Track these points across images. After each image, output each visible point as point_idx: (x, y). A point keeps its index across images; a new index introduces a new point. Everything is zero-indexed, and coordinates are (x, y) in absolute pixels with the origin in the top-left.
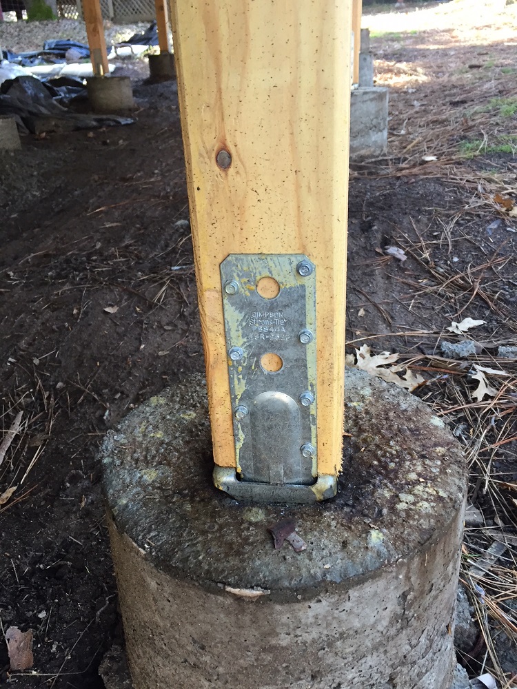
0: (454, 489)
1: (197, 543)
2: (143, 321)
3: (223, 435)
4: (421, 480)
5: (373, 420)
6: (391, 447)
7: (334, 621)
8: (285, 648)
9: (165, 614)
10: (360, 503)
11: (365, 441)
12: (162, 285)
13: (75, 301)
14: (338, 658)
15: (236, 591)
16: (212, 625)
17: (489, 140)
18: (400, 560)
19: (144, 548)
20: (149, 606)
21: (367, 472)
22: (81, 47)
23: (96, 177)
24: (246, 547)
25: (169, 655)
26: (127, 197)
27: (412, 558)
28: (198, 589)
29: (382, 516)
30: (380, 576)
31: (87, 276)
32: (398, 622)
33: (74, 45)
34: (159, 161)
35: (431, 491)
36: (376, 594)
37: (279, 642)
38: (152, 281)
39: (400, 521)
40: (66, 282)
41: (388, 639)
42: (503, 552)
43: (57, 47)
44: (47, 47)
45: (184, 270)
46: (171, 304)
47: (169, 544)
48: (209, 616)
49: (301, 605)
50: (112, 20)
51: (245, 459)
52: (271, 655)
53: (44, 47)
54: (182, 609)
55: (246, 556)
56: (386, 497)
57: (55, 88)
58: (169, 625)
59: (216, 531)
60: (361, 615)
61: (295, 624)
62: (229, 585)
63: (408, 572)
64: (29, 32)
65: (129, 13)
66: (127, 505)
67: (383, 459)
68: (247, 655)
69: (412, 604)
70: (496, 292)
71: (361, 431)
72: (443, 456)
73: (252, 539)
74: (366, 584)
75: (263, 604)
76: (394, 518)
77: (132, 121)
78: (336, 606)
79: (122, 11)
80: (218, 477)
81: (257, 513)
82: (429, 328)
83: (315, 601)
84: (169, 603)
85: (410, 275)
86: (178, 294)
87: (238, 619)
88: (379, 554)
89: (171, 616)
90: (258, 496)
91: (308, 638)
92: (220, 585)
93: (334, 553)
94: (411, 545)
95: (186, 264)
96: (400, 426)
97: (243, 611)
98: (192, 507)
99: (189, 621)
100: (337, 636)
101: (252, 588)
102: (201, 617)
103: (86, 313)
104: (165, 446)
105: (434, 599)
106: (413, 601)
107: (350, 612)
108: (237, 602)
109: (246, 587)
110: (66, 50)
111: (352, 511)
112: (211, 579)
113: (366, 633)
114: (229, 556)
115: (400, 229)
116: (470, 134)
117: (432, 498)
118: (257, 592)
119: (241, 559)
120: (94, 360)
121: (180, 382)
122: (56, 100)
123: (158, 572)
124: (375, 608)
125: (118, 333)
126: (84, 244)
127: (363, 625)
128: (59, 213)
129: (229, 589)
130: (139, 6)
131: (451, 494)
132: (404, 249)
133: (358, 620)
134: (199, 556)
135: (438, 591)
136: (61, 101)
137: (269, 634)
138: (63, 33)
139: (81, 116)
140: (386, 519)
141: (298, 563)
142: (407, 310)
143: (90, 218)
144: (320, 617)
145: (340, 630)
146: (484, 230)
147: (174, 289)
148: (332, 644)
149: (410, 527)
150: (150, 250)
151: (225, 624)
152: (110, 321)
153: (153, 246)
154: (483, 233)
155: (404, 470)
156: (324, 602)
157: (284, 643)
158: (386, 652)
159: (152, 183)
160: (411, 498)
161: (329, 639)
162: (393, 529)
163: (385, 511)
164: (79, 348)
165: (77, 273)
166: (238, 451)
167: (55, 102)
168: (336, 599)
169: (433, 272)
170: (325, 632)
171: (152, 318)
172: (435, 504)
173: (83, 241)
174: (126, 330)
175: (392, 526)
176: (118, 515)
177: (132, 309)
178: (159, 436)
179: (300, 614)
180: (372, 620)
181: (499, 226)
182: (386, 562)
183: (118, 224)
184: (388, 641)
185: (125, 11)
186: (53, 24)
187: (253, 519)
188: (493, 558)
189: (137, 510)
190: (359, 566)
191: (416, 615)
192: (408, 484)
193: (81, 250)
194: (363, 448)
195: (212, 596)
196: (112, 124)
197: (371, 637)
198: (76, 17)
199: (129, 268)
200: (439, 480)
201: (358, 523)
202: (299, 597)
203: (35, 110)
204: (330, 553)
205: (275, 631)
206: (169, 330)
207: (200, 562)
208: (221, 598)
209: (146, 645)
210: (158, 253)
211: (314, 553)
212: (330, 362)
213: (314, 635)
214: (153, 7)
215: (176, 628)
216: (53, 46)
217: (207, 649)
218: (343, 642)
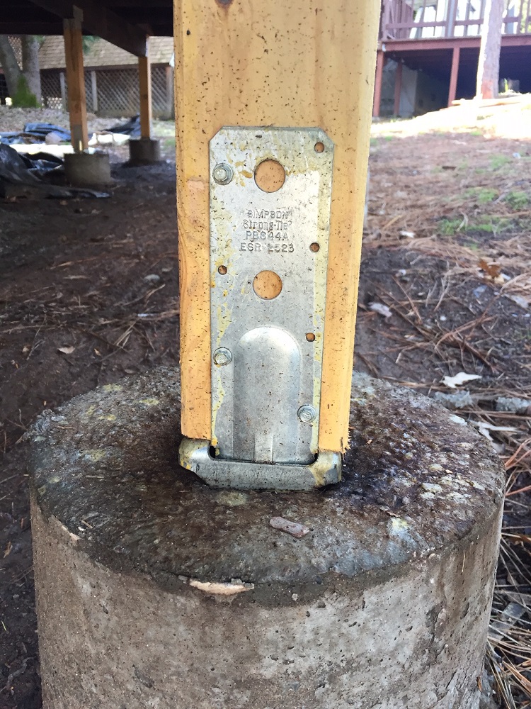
0: (492, 482)
1: (153, 525)
2: (101, 363)
3: (196, 392)
4: (448, 471)
5: (380, 414)
6: (406, 439)
7: (341, 641)
8: (269, 682)
9: (98, 634)
10: (373, 491)
11: (372, 433)
12: (125, 329)
13: (26, 340)
14: (342, 701)
15: (205, 586)
16: (166, 645)
17: (469, 220)
18: (433, 555)
19: (77, 533)
20: (78, 624)
21: (378, 462)
22: (62, 132)
23: (65, 238)
24: (222, 531)
25: (100, 702)
26: (95, 255)
27: (447, 556)
28: (151, 586)
29: (403, 504)
30: (406, 574)
31: (43, 318)
32: (424, 652)
33: (56, 130)
34: (132, 226)
35: (462, 482)
36: (399, 602)
37: (261, 672)
38: (116, 325)
39: (428, 510)
40: (19, 323)
41: (412, 678)
42: (521, 615)
43: (39, 130)
44: (27, 130)
45: (152, 317)
46: (134, 349)
47: (113, 526)
48: (163, 629)
49: (296, 610)
50: (96, 113)
51: (223, 426)
52: (249, 693)
53: (24, 130)
54: (124, 622)
55: (221, 540)
56: (405, 486)
57: (31, 161)
58: (104, 651)
59: (181, 514)
60: (378, 634)
61: (287, 643)
62: (196, 577)
63: (441, 576)
64: (11, 117)
65: (113, 108)
66: (58, 484)
67: (397, 450)
68: (213, 693)
69: (442, 628)
70: (488, 350)
71: (365, 424)
72: (472, 450)
73: (228, 523)
74: (388, 585)
75: (243, 607)
76: (419, 507)
77: (108, 195)
78: (344, 615)
79: (107, 106)
80: (186, 451)
81: (237, 498)
82: (418, 381)
83: (315, 605)
84: (105, 615)
85: (395, 331)
86: (143, 339)
87: (204, 633)
88: (404, 545)
89: (108, 636)
90: (237, 480)
91: (303, 665)
92: (181, 578)
93: (343, 541)
94: (447, 537)
95: (154, 312)
96: (414, 422)
97: (212, 620)
98: (148, 488)
99: (133, 641)
100: (343, 665)
101: (229, 581)
102: (151, 633)
103: (37, 352)
104: (117, 429)
105: (468, 629)
106: (444, 624)
107: (363, 628)
108: (204, 605)
109: (220, 581)
110: (46, 133)
111: (363, 499)
112: (169, 571)
113: (383, 665)
114: (197, 540)
115: (384, 287)
116: (450, 215)
117: (466, 489)
118: (235, 588)
119: (213, 544)
120: (40, 399)
121: (142, 374)
122: (32, 172)
123: (95, 566)
124: (397, 624)
125: (71, 373)
126: (44, 294)
127: (380, 651)
128: (21, 266)
129: (194, 583)
130: (124, 102)
131: (489, 486)
132: (389, 306)
133: (373, 641)
134: (155, 539)
135: (473, 618)
136: (36, 173)
137: (248, 658)
138: (45, 120)
139: (55, 187)
140: (409, 508)
141: (294, 550)
142: (394, 363)
143: (54, 271)
144: (322, 632)
145: (348, 656)
146: (471, 293)
147: (139, 334)
148: (335, 677)
149: (442, 517)
150: (115, 299)
151: (186, 643)
152: (63, 361)
153: (119, 296)
154: (470, 295)
155: (425, 461)
156: (329, 609)
157: (268, 674)
158: (405, 698)
159: (124, 244)
160: (438, 488)
161: (332, 670)
162: (420, 518)
163: (406, 500)
164: (24, 387)
165: (33, 316)
166: (214, 414)
167: (30, 174)
168: (346, 604)
169: (420, 330)
170: (328, 658)
171: (112, 360)
172: (470, 496)
173: (43, 291)
174: (81, 372)
175: (419, 515)
176: (45, 495)
177: (90, 351)
178: (110, 419)
179: (294, 625)
180: (393, 644)
181: (486, 291)
182: (415, 556)
183: (83, 277)
184: (410, 681)
185: (109, 106)
186: (36, 111)
187: (231, 503)
188: (510, 620)
189: (72, 490)
190: (379, 557)
191: (447, 646)
192: (432, 475)
193: (39, 299)
194: (371, 441)
195: (170, 596)
196: (87, 196)
197: (389, 671)
198: (59, 108)
199: (92, 313)
200: (471, 472)
201: (371, 510)
202: (295, 597)
203: (7, 176)
204: (338, 541)
205: (256, 654)
206: (130, 374)
207: (156, 547)
208: (182, 600)
209: (69, 692)
210: (125, 303)
211: (315, 540)
212: (343, 286)
213: (312, 661)
214: (137, 104)
215: (113, 655)
216: (34, 129)
217: (157, 685)
218: (351, 676)
